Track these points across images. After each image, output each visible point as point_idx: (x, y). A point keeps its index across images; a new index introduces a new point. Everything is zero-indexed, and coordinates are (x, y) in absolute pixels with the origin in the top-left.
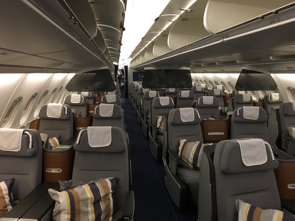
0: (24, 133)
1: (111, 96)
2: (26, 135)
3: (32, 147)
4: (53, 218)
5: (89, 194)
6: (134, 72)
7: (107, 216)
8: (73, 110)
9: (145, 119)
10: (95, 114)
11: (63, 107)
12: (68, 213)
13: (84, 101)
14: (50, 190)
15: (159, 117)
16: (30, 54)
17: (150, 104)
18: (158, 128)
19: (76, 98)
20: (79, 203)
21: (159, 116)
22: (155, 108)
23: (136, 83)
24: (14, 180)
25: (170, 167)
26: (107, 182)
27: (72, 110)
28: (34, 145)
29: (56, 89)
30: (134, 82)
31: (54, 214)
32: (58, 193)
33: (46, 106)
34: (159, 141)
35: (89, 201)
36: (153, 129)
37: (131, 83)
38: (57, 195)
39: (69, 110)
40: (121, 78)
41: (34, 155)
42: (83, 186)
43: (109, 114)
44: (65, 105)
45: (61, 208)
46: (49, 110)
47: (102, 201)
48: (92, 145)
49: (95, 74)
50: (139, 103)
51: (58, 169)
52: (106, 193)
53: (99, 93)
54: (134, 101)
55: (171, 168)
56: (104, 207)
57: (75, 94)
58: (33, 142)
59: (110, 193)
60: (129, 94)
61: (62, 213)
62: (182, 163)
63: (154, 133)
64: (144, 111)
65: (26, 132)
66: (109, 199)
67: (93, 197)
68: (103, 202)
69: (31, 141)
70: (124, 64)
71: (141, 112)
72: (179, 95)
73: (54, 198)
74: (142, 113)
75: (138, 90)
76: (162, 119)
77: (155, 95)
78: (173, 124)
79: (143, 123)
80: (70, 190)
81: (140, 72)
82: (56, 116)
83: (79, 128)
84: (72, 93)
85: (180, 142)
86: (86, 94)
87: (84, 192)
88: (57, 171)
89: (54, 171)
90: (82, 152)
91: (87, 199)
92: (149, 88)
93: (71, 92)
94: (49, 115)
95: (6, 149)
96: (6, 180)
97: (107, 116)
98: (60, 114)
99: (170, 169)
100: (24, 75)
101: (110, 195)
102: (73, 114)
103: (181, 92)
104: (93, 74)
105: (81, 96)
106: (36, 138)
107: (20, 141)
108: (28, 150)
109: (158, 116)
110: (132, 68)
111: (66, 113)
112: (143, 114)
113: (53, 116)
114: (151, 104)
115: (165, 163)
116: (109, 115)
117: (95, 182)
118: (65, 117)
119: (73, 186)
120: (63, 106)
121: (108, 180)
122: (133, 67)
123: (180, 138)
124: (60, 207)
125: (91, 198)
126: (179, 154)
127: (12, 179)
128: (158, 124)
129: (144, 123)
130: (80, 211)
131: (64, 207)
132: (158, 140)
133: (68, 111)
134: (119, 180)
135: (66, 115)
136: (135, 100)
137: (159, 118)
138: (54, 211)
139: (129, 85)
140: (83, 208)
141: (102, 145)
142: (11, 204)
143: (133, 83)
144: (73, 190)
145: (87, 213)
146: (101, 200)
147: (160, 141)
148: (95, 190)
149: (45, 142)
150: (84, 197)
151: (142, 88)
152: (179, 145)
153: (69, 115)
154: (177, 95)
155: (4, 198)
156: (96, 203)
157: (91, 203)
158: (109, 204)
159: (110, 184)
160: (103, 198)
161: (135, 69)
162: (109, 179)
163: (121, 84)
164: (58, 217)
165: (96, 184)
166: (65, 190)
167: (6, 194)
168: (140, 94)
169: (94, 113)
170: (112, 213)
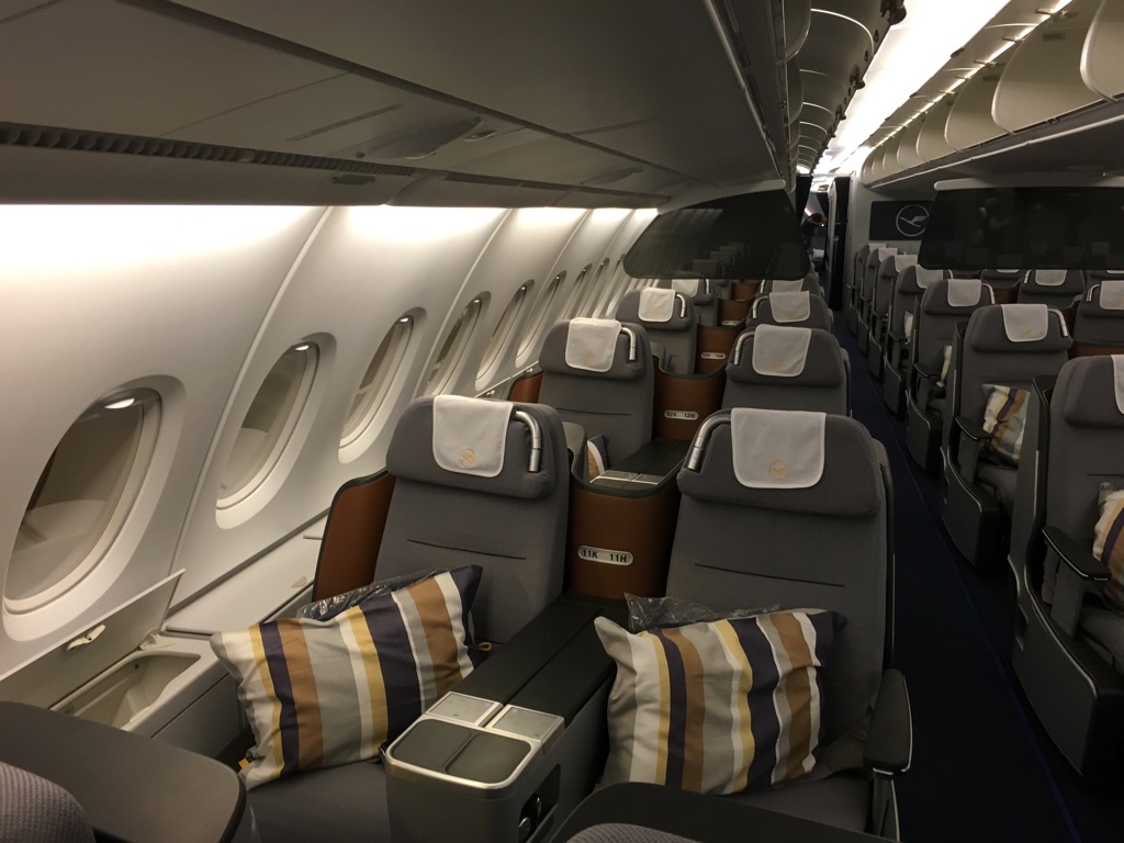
0: (513, 418)
1: (790, 297)
2: (520, 424)
3: (539, 468)
4: (609, 720)
5: (736, 659)
6: (875, 205)
7: (798, 751)
8: (655, 347)
9: (923, 394)
10: (736, 363)
11: (622, 332)
12: (662, 713)
13: (685, 316)
14: (602, 623)
15: (994, 390)
16: (558, 130)
17: (956, 334)
18: (990, 437)
19: (659, 300)
20: (702, 683)
21: (996, 387)
22: (978, 350)
23: (884, 250)
24: (478, 570)
25: (1045, 599)
26: (798, 625)
27: (652, 344)
28: (545, 460)
29: (588, 268)
30: (873, 246)
31: (613, 708)
32: (629, 635)
33: (564, 328)
34: (990, 489)
35: (735, 684)
36: (963, 438)
37: (863, 246)
38: (625, 641)
39: (643, 345)
40: (816, 230)
41: (542, 496)
42: (712, 626)
43: (789, 364)
44: (628, 327)
45: (637, 690)
46: (575, 341)
47: (779, 691)
48: (748, 479)
49: (719, 211)
50: (895, 329)
51: (620, 553)
52: (798, 665)
53: (734, 285)
54: (873, 321)
55: (1050, 606)
56: (789, 712)
57: (651, 285)
58: (541, 450)
59: (811, 665)
60: (850, 292)
61: (641, 710)
62: (1106, 591)
63: (968, 457)
64: (920, 361)
65: (520, 413)
66: (808, 689)
67: (749, 670)
68: (784, 696)
69: (535, 444)
70: (834, 171)
71: (901, 367)
72: (1089, 298)
73: (614, 650)
74: (909, 372)
75: (895, 278)
76: (1011, 398)
77: (975, 299)
78: (1076, 423)
79: (913, 412)
80: (667, 633)
81: (901, 204)
82: (594, 364)
83: (674, 412)
84: (645, 284)
85: (1100, 501)
86: (690, 286)
87: (716, 649)
88: (615, 558)
89: (604, 557)
90: (705, 501)
91: (728, 675)
92: (945, 267)
93: (643, 281)
94: (573, 362)
95: (457, 467)
96: (458, 570)
97: (781, 372)
98: (609, 357)
99: (1047, 608)
100: (505, 214)
101: (812, 674)
102: (656, 359)
103: (1100, 288)
104: (711, 211)
105: (676, 297)
106: (552, 435)
107: (500, 442)
108: (528, 476)
109: (989, 386)
110: (867, 186)
111: (632, 357)
112: (915, 372)
113: (585, 363)
114: (963, 335)
115: (1022, 581)
116: (791, 371)
117: (755, 619)
118: (628, 370)
119: (673, 618)
120: (620, 328)
121: (801, 617)
122: (876, 182)
123: (1106, 484)
124: (634, 686)
125: (743, 675)
126: (1097, 550)
127: (473, 566)
128: (986, 418)
129: (916, 409)
130: (701, 712)
131: (650, 687)
132: (985, 486)
133: (640, 347)
134: (845, 623)
135: (629, 361)
136: (874, 317)
137: (995, 395)
138: (614, 698)
139: (853, 255)
140: (712, 705)
141: (786, 482)
142: (469, 653)
143: (868, 247)
144: (678, 632)
145: (726, 724)
146: (775, 686)
147: (996, 488)
148: (755, 647)
149: (576, 452)
150: (717, 665)
151: (913, 269)
152: (1096, 512)
153: (640, 364)
154: (1078, 298)
155: (449, 627)
156: (760, 694)
157: (741, 691)
158: (807, 707)
159: (810, 635)
160: (785, 681)
161: (880, 191)
162: (809, 616)
163: (812, 253)
164: (625, 719)
165: (758, 623)
166: (650, 628)
167: (456, 617)
168: (903, 292)
169: (733, 361)
170: (814, 742)
